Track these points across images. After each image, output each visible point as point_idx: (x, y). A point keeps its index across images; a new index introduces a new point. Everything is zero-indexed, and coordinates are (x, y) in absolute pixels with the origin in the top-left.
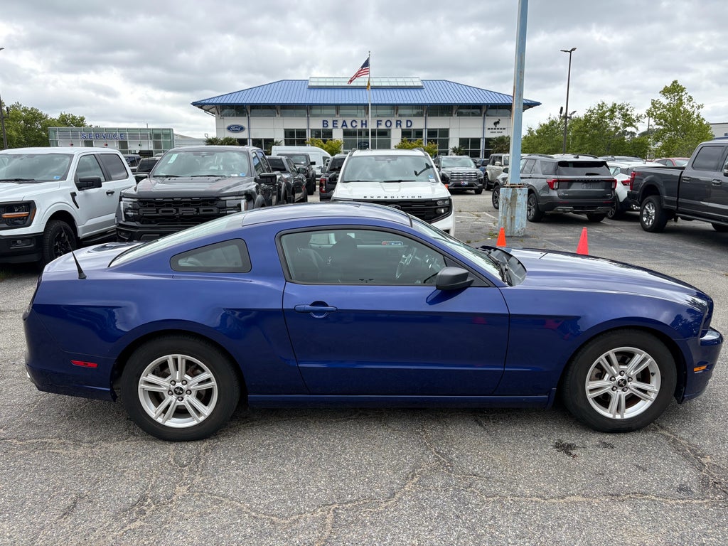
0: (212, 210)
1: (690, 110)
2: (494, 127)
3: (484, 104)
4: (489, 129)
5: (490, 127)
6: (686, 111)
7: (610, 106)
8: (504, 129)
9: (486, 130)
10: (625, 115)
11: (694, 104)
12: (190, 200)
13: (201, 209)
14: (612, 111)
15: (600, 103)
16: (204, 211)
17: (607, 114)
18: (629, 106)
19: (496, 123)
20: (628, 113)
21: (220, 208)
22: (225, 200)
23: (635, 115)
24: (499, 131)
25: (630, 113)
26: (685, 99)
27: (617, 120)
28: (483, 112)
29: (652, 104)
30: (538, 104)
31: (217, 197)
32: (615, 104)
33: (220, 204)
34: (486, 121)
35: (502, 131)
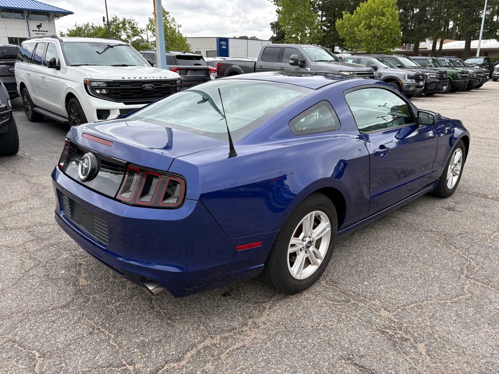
1: (173, 27)
2: (38, 29)
3: (25, 9)
4: (33, 31)
5: (35, 30)
6: (171, 28)
7: (121, 20)
8: (47, 31)
9: (31, 31)
10: (133, 28)
11: (176, 24)
14: (124, 23)
15: (114, 17)
17: (121, 26)
18: (134, 22)
19: (39, 26)
20: (135, 26)
23: (139, 28)
24: (43, 33)
25: (136, 27)
26: (169, 19)
27: (128, 31)
28: (26, 16)
29: (150, 20)
30: (71, 13)
32: (125, 19)
34: (30, 23)
35: (45, 33)
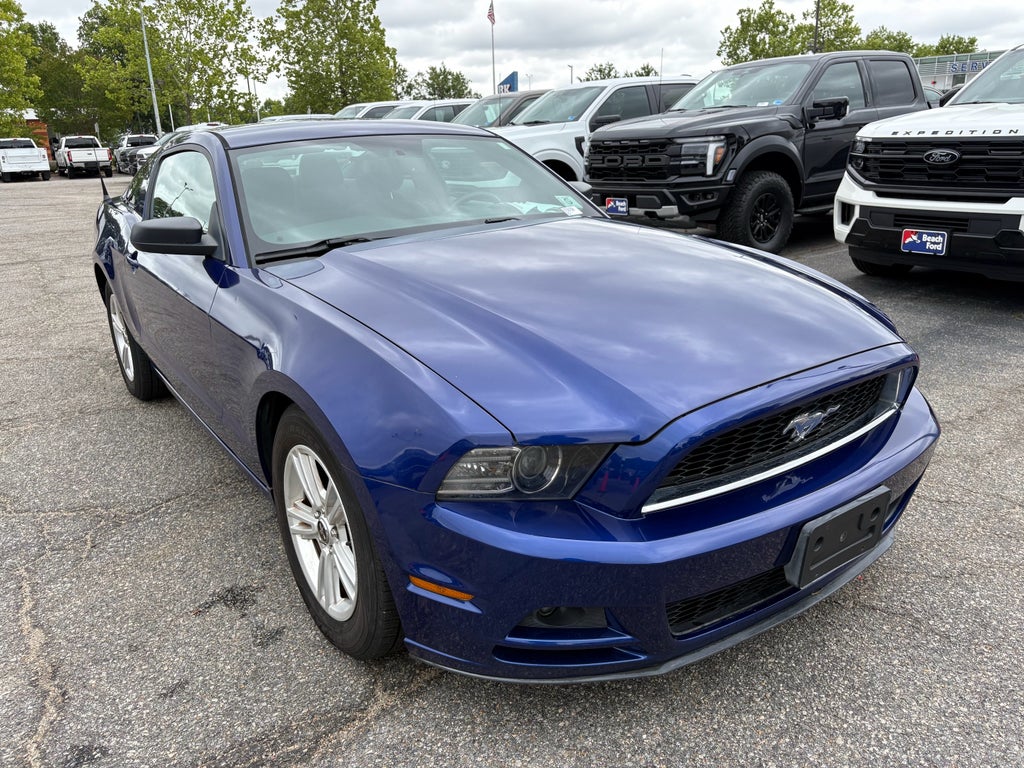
0: (659, 160)
12: (637, 143)
13: (647, 157)
16: (651, 160)
21: (671, 156)
22: (682, 144)
31: (669, 139)
33: (671, 149)
